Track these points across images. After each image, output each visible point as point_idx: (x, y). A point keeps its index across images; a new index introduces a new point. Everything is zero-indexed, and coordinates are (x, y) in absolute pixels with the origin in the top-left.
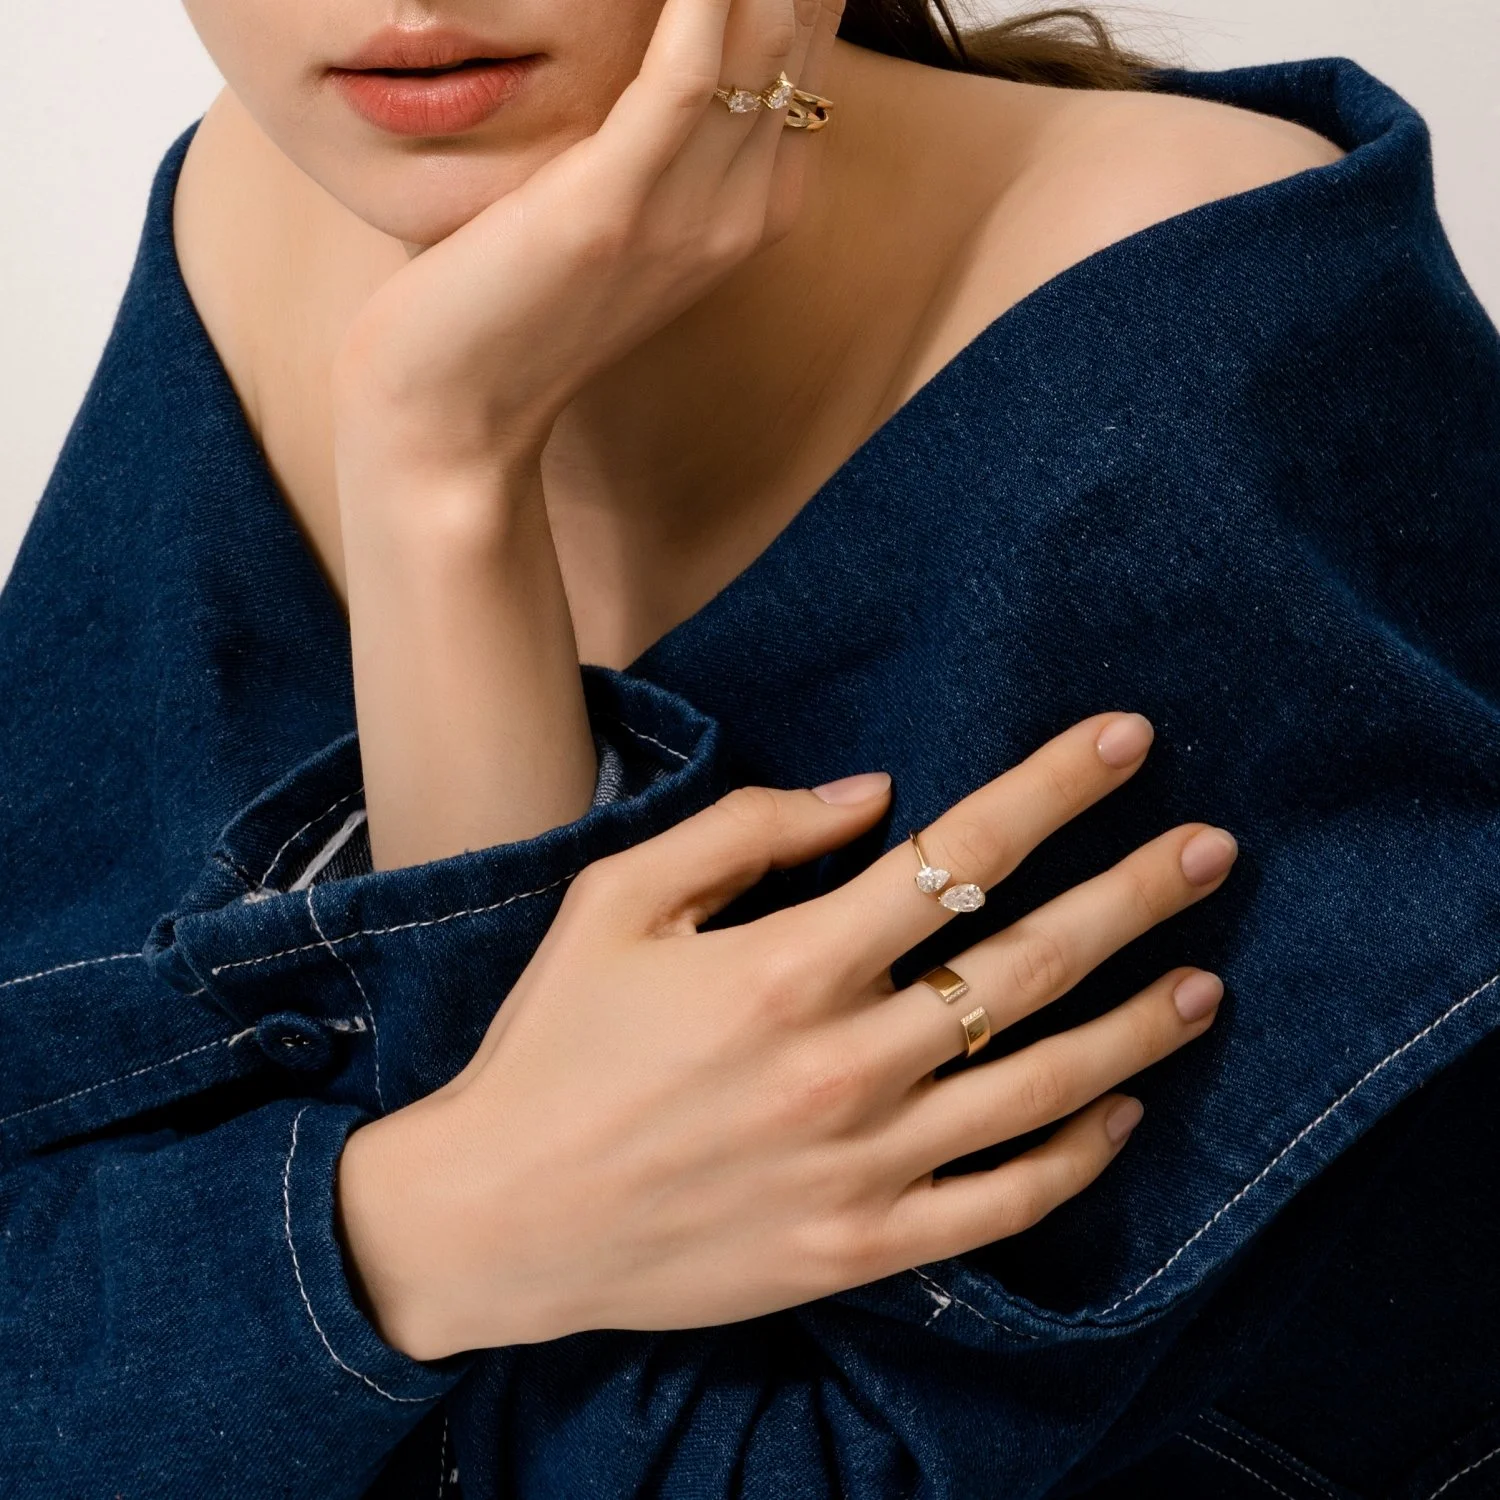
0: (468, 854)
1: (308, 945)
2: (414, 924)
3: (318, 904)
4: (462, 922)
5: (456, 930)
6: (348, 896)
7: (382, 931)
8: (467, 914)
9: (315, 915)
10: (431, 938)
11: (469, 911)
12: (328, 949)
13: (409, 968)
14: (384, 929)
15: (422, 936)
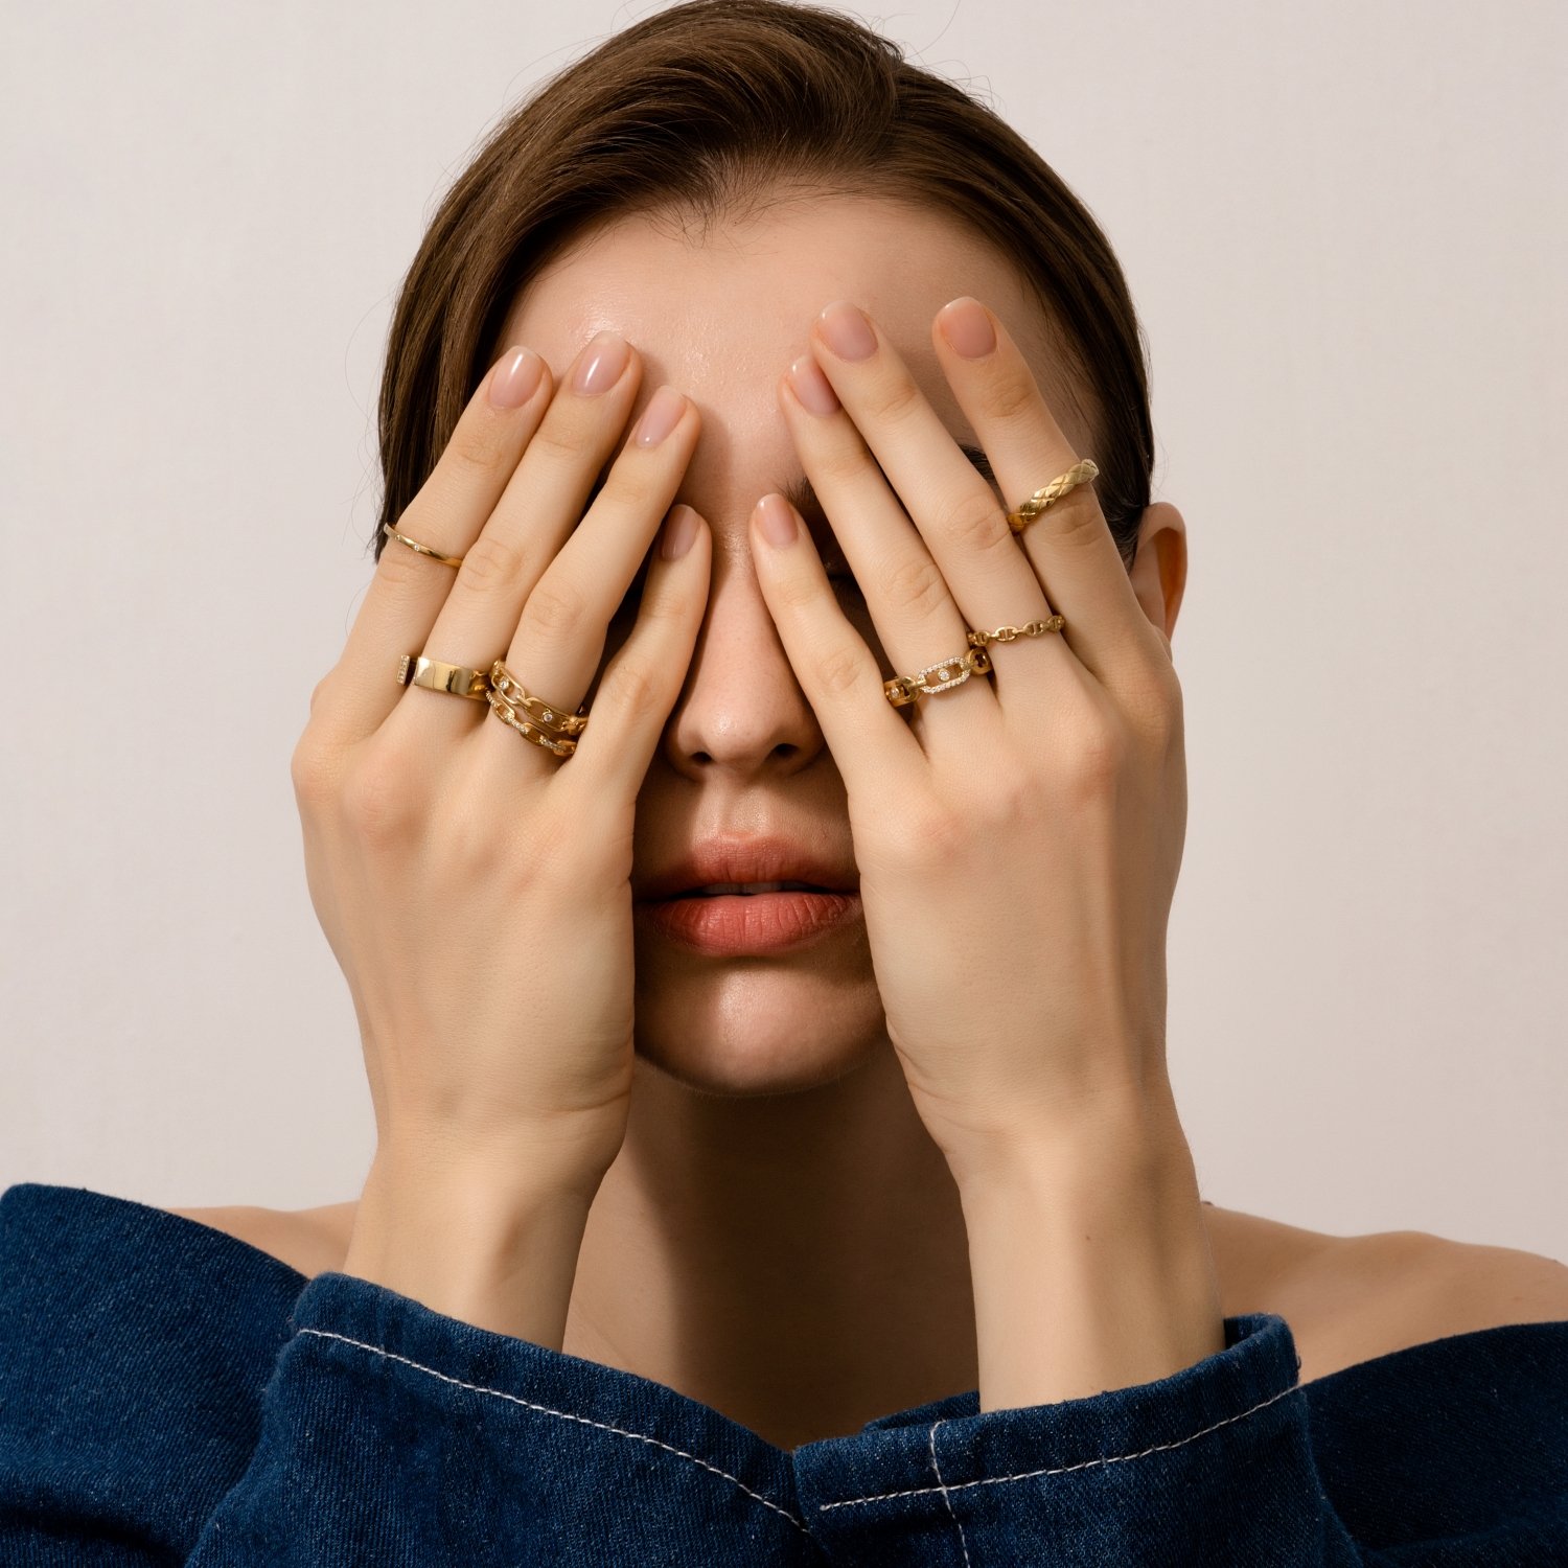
0: (1106, 1394)
1: (923, 1488)
2: (1041, 1472)
3: (941, 1436)
4: (1094, 1473)
5: (1087, 1482)
6: (974, 1430)
7: (1005, 1479)
8: (1101, 1464)
9: (935, 1448)
10: (1059, 1488)
11: (1104, 1460)
12: (943, 1496)
13: (1031, 1523)
14: (1007, 1476)
15: (1050, 1485)
